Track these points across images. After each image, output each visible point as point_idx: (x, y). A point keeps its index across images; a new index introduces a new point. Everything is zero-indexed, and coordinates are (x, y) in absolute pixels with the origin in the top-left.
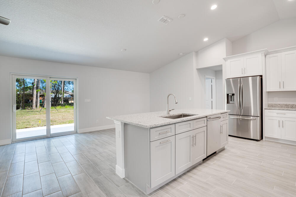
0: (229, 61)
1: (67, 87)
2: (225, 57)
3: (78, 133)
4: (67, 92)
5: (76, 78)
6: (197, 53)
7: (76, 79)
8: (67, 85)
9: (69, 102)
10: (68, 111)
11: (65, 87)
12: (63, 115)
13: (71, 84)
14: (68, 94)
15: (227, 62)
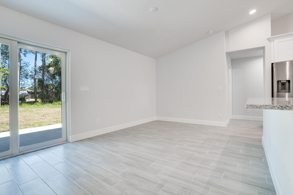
0: (276, 41)
1: (24, 82)
2: (270, 36)
3: (69, 142)
4: (24, 89)
5: (66, 51)
6: (227, 33)
7: (66, 53)
8: (24, 79)
9: (25, 101)
10: (29, 109)
11: (20, 83)
12: (25, 115)
13: (30, 79)
14: (25, 90)
15: (272, 43)
